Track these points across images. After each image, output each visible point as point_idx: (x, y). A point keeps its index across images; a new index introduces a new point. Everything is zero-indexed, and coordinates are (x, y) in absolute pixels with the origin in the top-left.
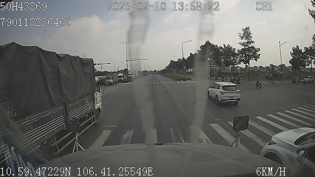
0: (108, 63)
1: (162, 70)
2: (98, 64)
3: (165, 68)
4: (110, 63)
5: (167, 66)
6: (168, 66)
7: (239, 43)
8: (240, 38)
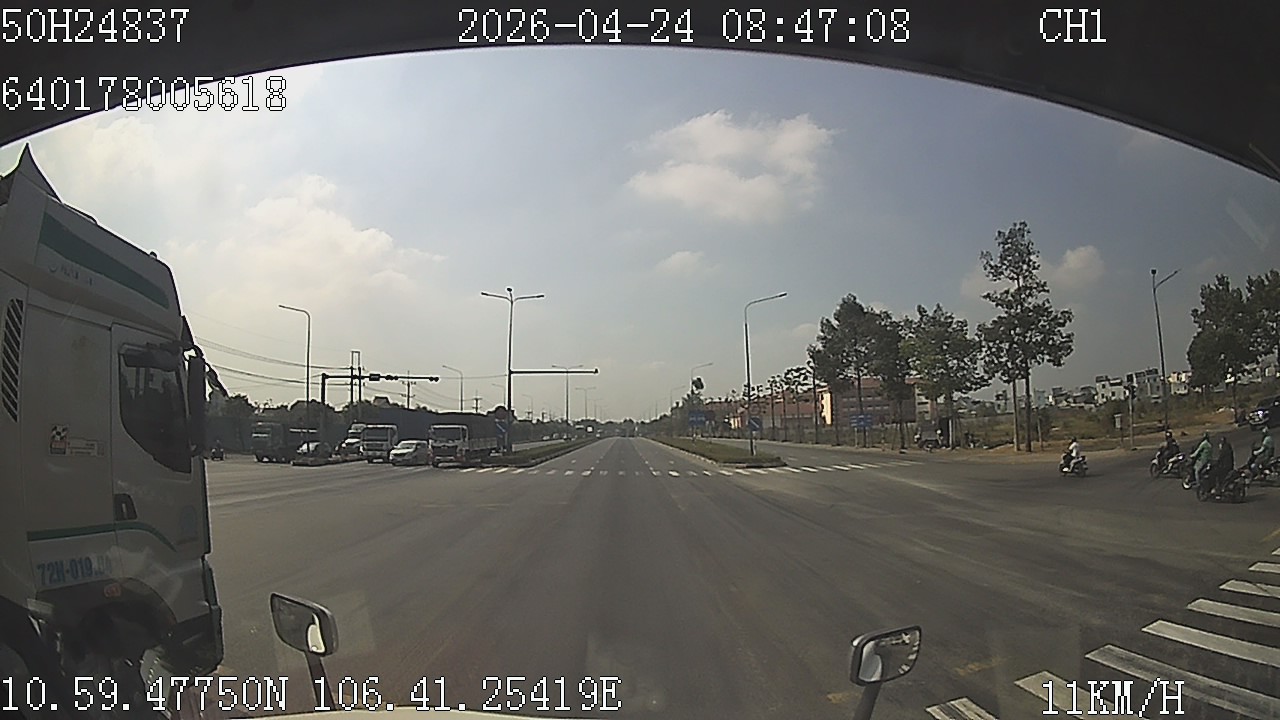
0: (431, 379)
1: (658, 418)
2: (389, 378)
3: (668, 413)
4: (437, 379)
5: (678, 403)
6: (681, 405)
7: (985, 294)
8: (986, 272)
